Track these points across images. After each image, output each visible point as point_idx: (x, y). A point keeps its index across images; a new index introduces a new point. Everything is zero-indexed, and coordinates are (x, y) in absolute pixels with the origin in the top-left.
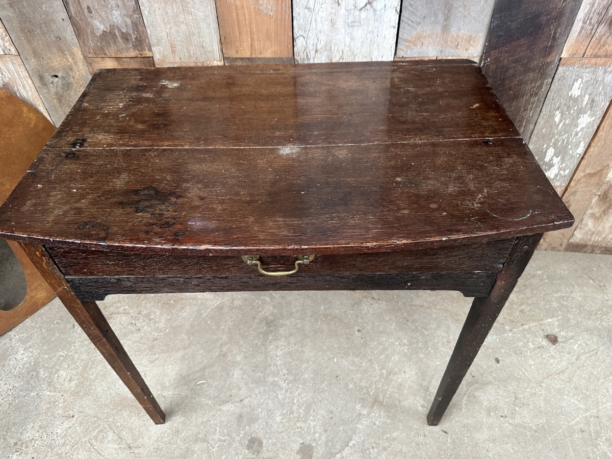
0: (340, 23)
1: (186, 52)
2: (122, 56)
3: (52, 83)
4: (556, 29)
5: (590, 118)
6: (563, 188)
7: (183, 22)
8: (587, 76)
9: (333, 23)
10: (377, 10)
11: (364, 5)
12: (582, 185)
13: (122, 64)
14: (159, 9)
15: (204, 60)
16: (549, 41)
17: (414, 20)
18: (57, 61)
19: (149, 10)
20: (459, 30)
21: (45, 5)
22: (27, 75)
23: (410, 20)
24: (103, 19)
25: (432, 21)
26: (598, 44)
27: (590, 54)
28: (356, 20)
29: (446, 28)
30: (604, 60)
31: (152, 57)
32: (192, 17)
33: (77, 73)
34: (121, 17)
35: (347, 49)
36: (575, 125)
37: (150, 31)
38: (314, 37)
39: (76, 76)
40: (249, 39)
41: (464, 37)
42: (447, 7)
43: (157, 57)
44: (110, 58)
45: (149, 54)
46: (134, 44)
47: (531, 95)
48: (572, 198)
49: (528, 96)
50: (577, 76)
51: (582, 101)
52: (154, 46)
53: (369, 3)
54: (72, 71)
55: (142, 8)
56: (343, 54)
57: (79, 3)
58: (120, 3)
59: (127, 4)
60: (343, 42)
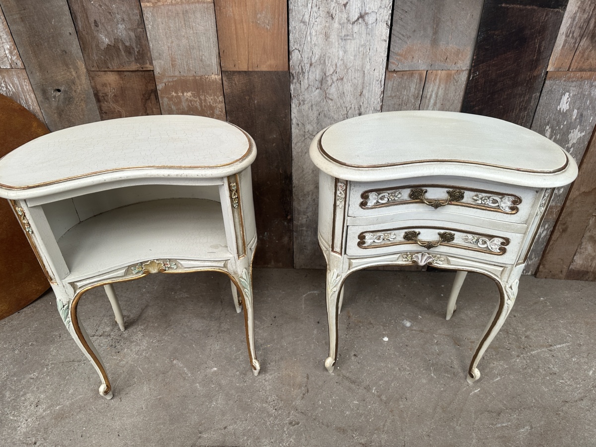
0: (334, 38)
1: (185, 66)
2: (124, 70)
3: (55, 97)
4: (540, 43)
5: (581, 133)
6: (559, 209)
7: (184, 37)
8: (574, 91)
9: (327, 36)
10: (369, 23)
11: (356, 18)
12: (578, 205)
13: (124, 78)
14: (163, 23)
15: (202, 74)
16: (535, 54)
17: (404, 34)
18: (61, 75)
19: (153, 24)
20: (448, 44)
21: (54, 19)
22: (31, 88)
23: (400, 33)
24: (108, 33)
25: (421, 34)
26: (581, 57)
27: (575, 67)
28: (349, 34)
29: (435, 42)
30: (589, 73)
31: (153, 71)
32: (193, 31)
33: (79, 87)
34: (126, 31)
35: (340, 63)
36: (566, 141)
37: (153, 45)
38: (308, 50)
39: (78, 90)
40: (247, 52)
41: (453, 50)
42: (435, 22)
43: (157, 71)
44: (112, 71)
45: (149, 67)
46: (136, 58)
47: (521, 109)
48: (569, 219)
49: (518, 110)
50: (564, 89)
51: (571, 116)
52: (155, 60)
53: (362, 16)
54: (74, 84)
55: (146, 22)
56: (336, 67)
57: (87, 17)
58: (125, 17)
59: (132, 18)
60: (336, 56)
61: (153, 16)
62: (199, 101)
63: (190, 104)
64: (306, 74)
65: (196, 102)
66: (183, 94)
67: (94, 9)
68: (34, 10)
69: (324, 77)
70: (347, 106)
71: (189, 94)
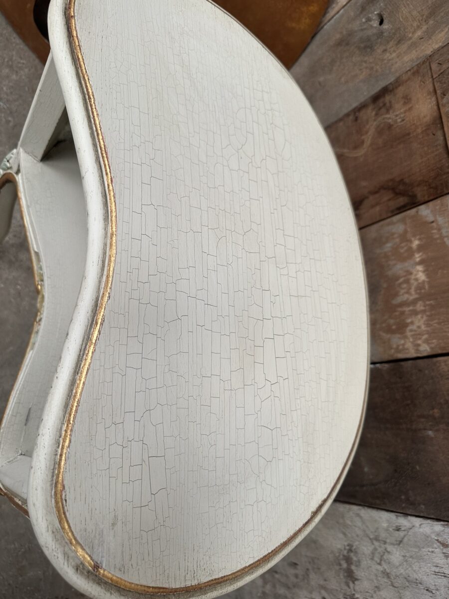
3: (368, 20)
13: (429, 132)
33: (394, 55)
44: (438, 105)
54: (397, 45)
62: (411, 298)
63: (401, 280)
65: (408, 293)
66: (420, 263)
71: (422, 277)
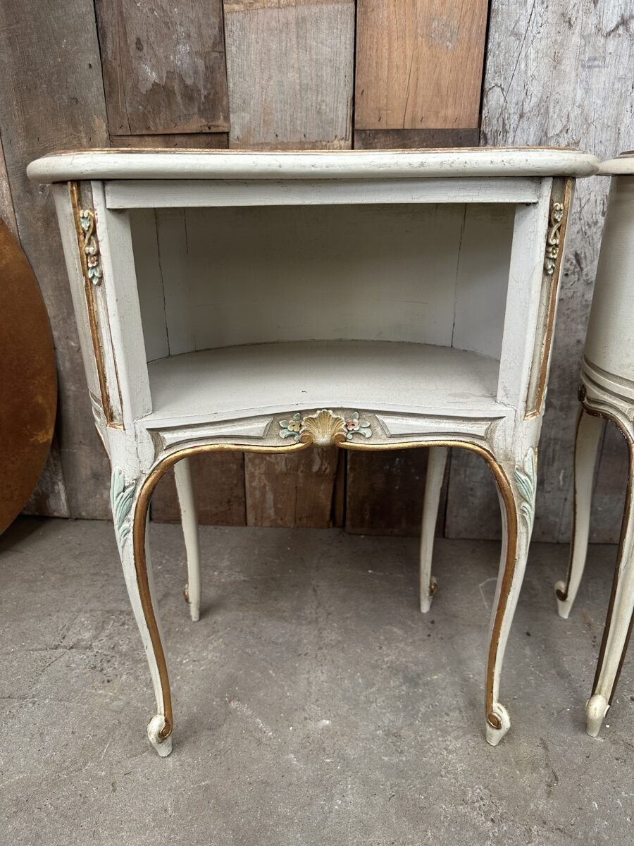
0: (568, 64)
1: (288, 123)
2: (176, 132)
9: (557, 61)
11: (614, 25)
14: (257, 42)
15: (316, 138)
19: (240, 45)
21: (67, 39)
22: (4, 172)
24: (157, 62)
28: (597, 55)
31: (228, 134)
32: (311, 56)
34: (191, 57)
35: (577, 111)
37: (234, 84)
38: (519, 89)
40: (405, 94)
43: (236, 134)
44: (154, 135)
45: (221, 125)
46: (202, 107)
52: (233, 112)
53: (624, 22)
55: (228, 41)
56: (568, 121)
57: (125, 34)
58: (193, 30)
59: (204, 32)
60: (570, 99)
61: (243, 29)
64: (511, 134)
67: (141, 17)
68: (33, 23)
69: (544, 139)
70: (582, 196)
